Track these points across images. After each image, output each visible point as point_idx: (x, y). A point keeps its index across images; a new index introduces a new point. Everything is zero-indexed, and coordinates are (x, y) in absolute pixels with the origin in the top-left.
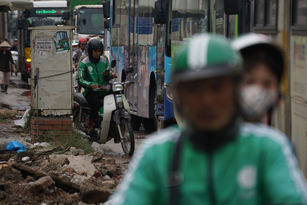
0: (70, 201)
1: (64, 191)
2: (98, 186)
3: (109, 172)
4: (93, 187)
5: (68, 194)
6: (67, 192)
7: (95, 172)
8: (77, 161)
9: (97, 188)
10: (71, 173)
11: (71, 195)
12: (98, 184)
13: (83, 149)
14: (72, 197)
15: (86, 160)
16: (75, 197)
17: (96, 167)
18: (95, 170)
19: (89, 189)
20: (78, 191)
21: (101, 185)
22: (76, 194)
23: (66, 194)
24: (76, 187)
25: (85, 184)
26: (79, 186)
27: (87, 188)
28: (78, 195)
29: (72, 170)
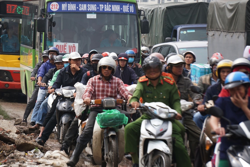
0: (9, 149)
1: (5, 143)
2: (26, 140)
3: (25, 131)
4: (24, 141)
5: (8, 145)
6: (7, 144)
7: (17, 131)
8: (5, 123)
9: (26, 142)
10: (2, 131)
11: (10, 146)
12: (27, 139)
13: (3, 116)
14: (10, 147)
15: (11, 123)
16: (12, 147)
17: (17, 128)
18: (17, 129)
19: (21, 142)
20: (14, 143)
21: (28, 140)
22: (12, 145)
23: (6, 145)
24: (12, 141)
25: (18, 139)
26: (15, 140)
27: (20, 141)
28: (14, 146)
29: (2, 129)
